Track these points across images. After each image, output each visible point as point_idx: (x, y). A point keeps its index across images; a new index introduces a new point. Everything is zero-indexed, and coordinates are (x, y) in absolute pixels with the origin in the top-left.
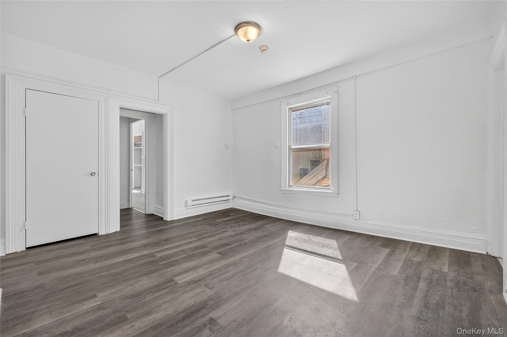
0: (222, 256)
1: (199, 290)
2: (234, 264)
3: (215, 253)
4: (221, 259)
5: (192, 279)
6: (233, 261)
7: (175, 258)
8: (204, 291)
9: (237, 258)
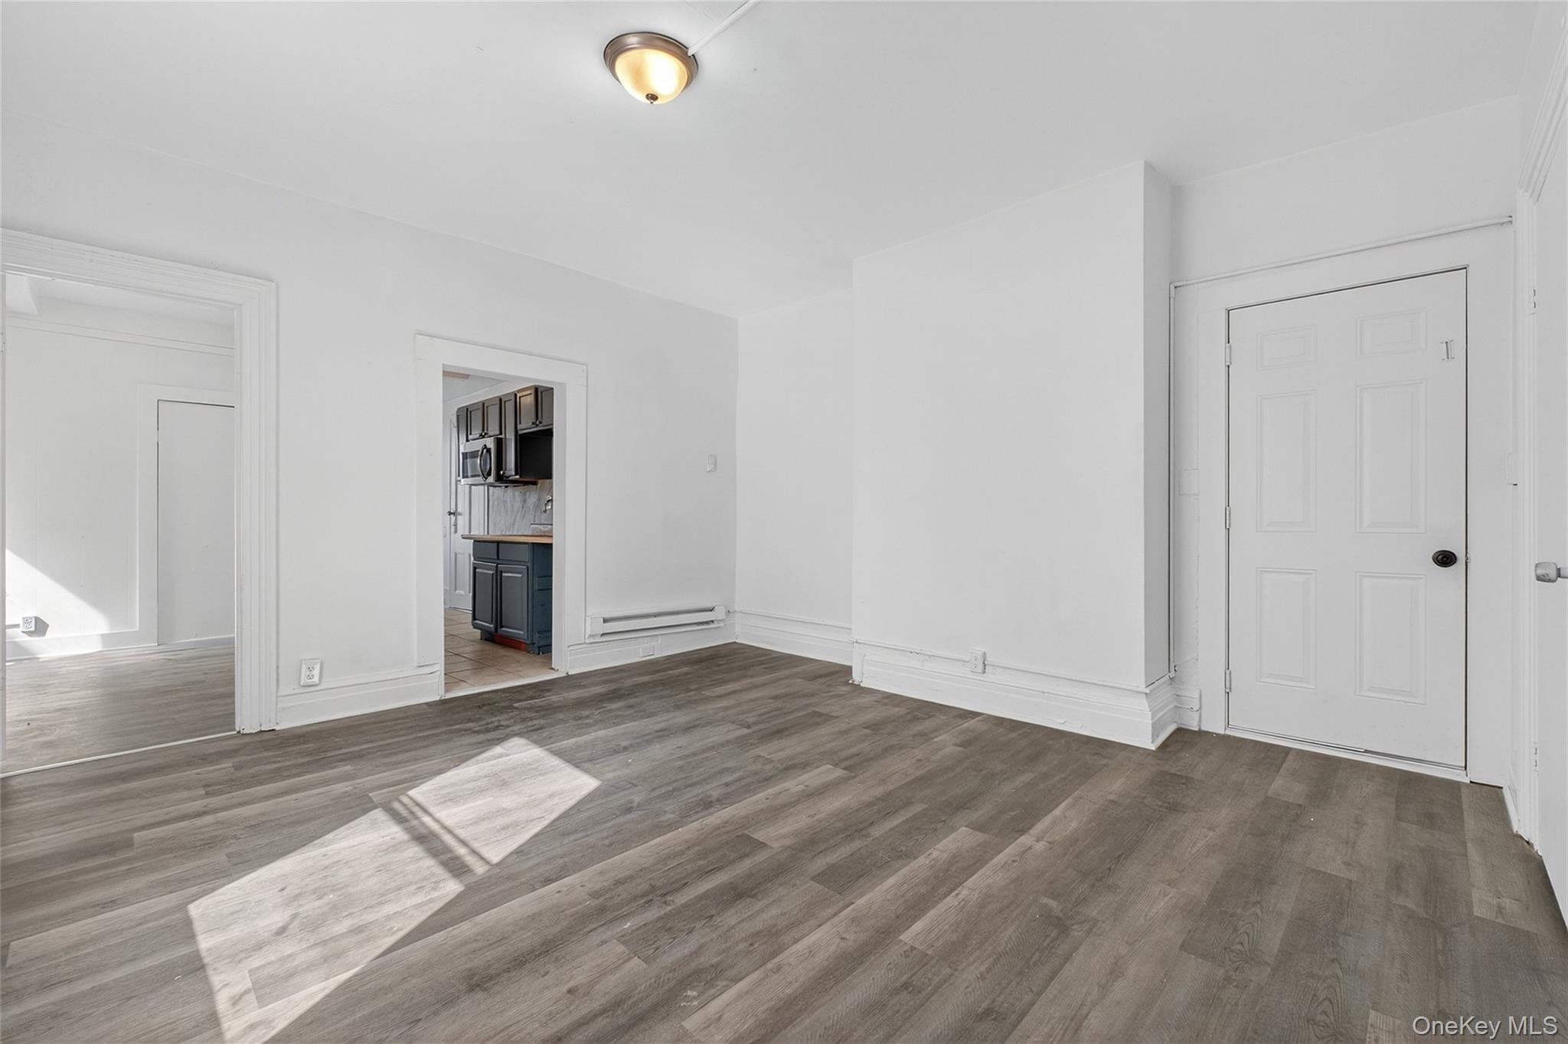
0: (746, 832)
1: (781, 755)
2: (707, 804)
3: (776, 845)
4: (748, 821)
5: (802, 772)
6: (711, 814)
7: (895, 823)
8: (769, 755)
9: (696, 825)
